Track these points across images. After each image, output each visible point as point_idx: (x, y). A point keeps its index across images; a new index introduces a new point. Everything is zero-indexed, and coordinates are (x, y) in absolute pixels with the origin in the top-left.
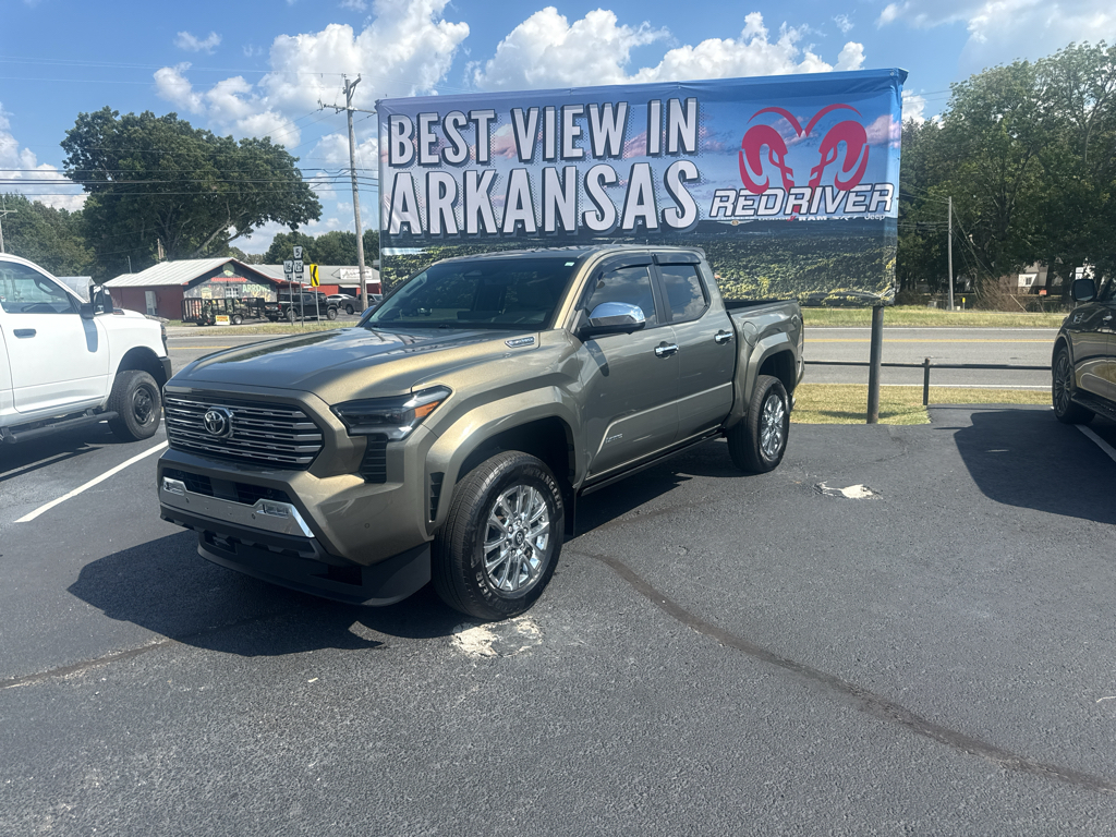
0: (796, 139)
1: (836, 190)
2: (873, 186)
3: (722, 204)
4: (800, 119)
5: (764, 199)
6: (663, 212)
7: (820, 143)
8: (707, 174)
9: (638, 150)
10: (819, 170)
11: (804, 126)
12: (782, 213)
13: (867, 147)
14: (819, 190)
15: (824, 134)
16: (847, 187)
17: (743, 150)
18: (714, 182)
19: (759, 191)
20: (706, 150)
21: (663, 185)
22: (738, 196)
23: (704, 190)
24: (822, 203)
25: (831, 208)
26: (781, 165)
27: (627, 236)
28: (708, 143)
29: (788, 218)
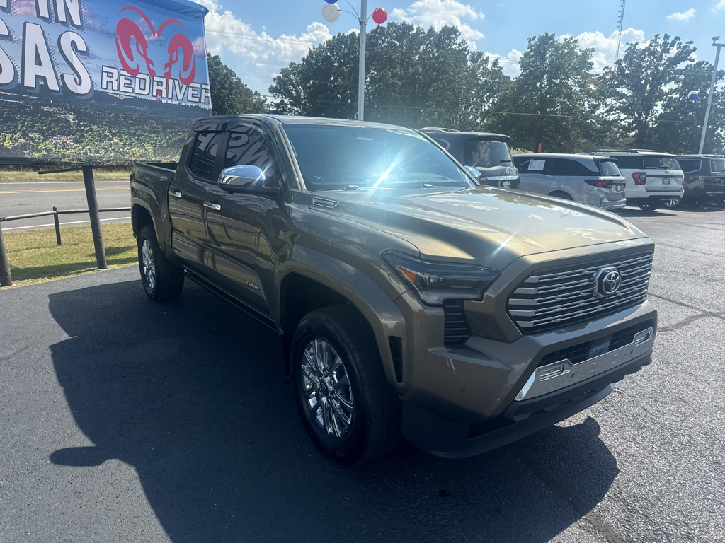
0: (152, 38)
1: (181, 84)
2: (201, 86)
3: (109, 79)
4: (153, 23)
5: (138, 80)
6: (62, 76)
7: (167, 45)
8: (94, 50)
9: (28, 10)
10: (169, 65)
11: (156, 29)
12: (150, 95)
13: (194, 56)
14: (171, 81)
15: (169, 39)
16: (187, 82)
17: (118, 36)
18: (100, 58)
19: (134, 73)
20: (89, 28)
21: (57, 50)
22: (119, 75)
23: (94, 64)
24: (174, 91)
25: (180, 97)
26: (145, 55)
27: (31, 94)
28: (90, 22)
29: (155, 99)
